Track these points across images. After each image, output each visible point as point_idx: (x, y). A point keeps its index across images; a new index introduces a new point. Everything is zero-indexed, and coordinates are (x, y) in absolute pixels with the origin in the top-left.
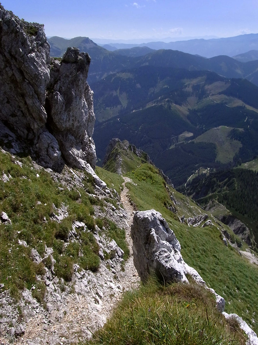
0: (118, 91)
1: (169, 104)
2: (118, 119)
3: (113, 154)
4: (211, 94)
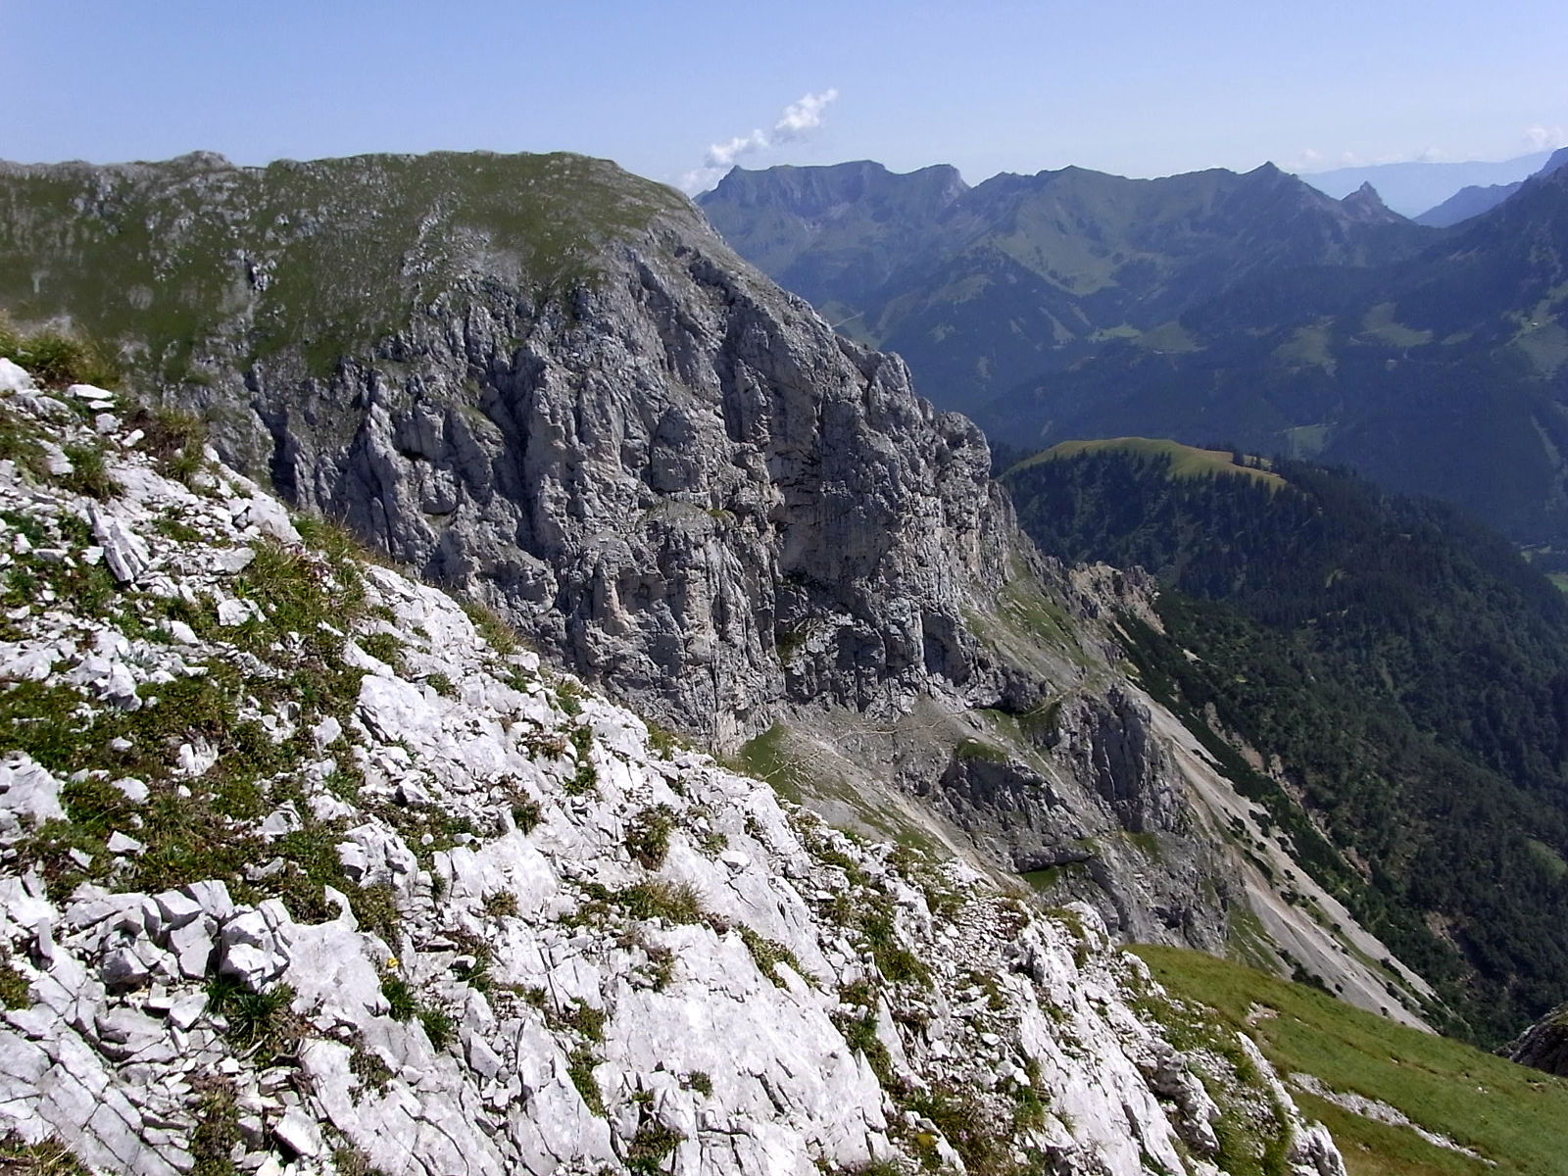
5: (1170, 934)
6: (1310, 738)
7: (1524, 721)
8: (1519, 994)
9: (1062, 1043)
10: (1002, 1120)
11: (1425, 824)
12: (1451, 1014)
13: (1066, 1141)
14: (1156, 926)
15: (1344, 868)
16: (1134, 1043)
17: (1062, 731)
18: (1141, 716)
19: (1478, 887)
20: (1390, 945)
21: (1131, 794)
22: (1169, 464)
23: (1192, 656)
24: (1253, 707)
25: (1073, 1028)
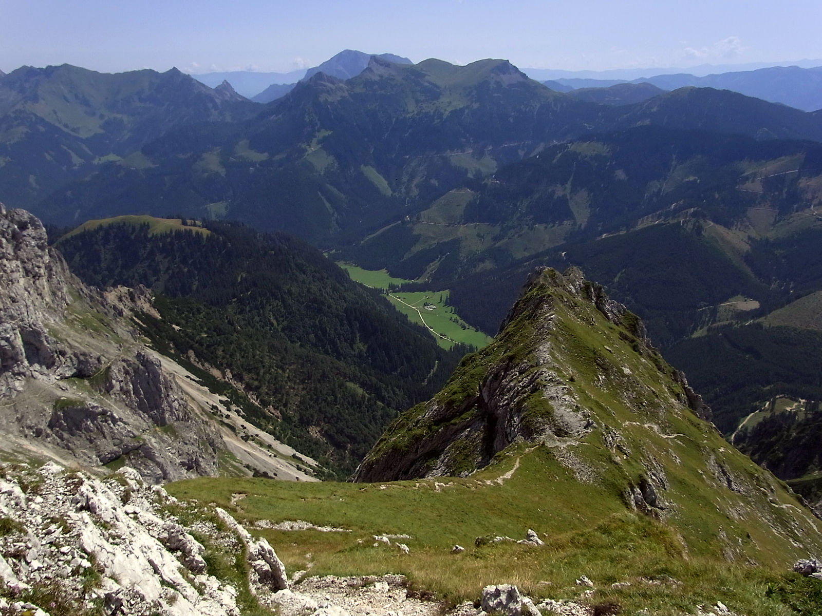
0: (568, 186)
1: (697, 221)
2: (563, 254)
3: (529, 300)
4: (816, 201)
5: (189, 473)
6: (243, 357)
7: (336, 329)
8: (353, 453)
9: (111, 540)
10: (77, 590)
11: (301, 386)
12: (326, 470)
13: (116, 587)
14: (182, 472)
15: (268, 417)
16: (155, 528)
17: (114, 382)
18: (156, 364)
19: (328, 409)
20: (295, 447)
21: (157, 406)
22: (149, 228)
23: (177, 328)
24: (212, 348)
25: (117, 531)
